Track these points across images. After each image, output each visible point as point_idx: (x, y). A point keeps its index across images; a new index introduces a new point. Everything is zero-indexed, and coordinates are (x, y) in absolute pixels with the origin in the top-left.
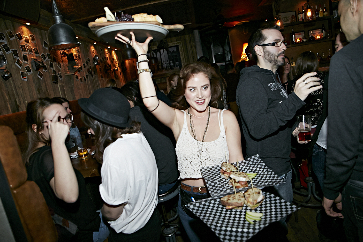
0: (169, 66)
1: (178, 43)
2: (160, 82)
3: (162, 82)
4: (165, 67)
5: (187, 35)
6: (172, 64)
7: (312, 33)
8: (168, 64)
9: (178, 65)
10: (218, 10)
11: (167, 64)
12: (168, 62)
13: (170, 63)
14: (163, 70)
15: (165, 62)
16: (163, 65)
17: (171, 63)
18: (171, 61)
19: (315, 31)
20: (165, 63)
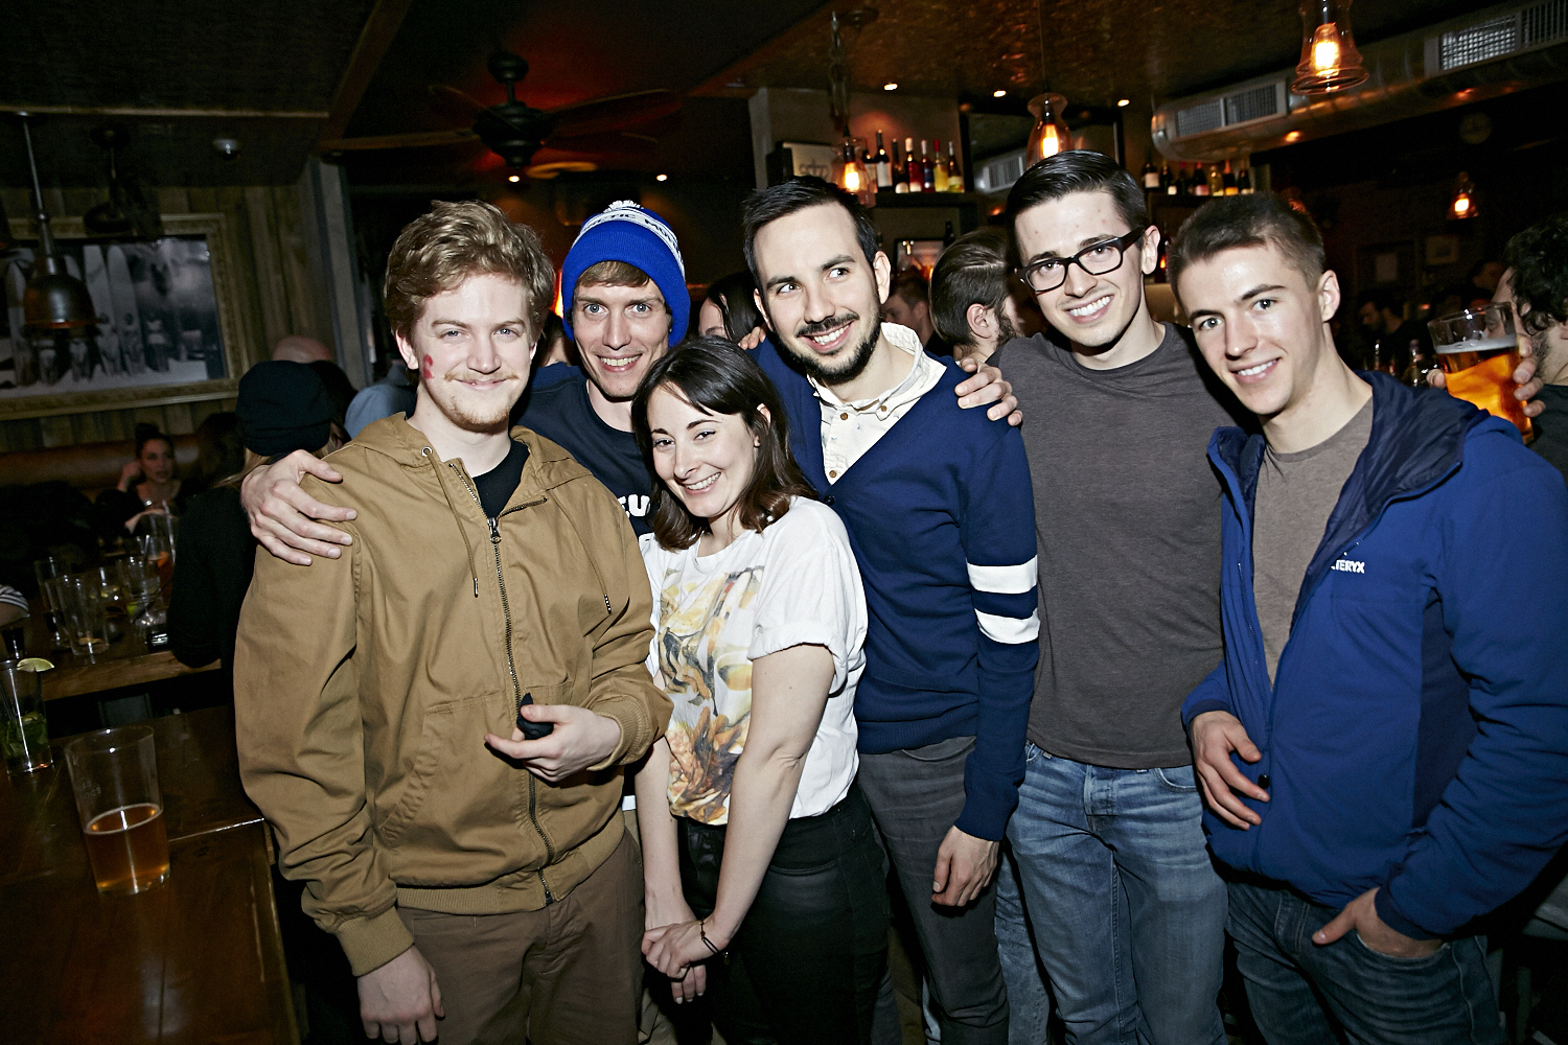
0: (140, 346)
1: (206, 223)
2: (70, 441)
3: (86, 440)
4: (114, 351)
5: (260, 191)
6: (157, 339)
7: (909, 252)
8: (136, 333)
9: (196, 348)
10: (508, 64)
11: (127, 334)
12: (135, 326)
13: (145, 332)
14: (98, 368)
15: (112, 321)
16: (100, 341)
17: (151, 332)
18: (152, 321)
19: (924, 248)
20: (114, 331)
